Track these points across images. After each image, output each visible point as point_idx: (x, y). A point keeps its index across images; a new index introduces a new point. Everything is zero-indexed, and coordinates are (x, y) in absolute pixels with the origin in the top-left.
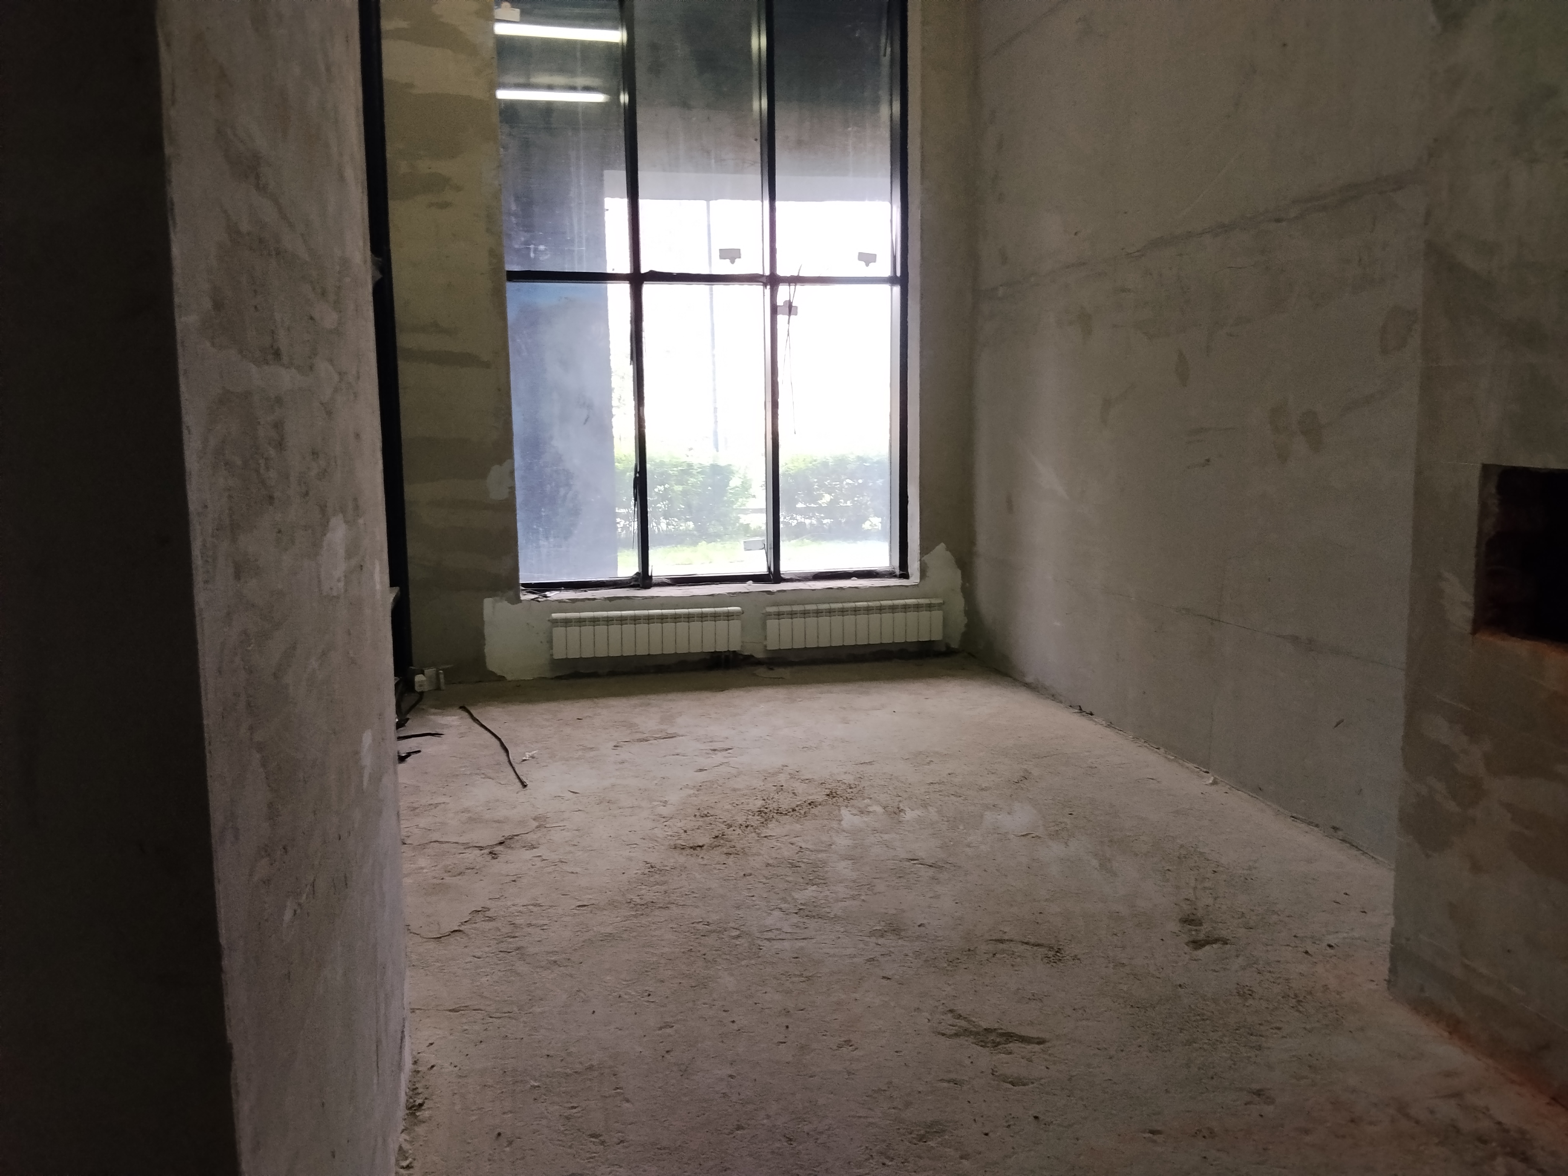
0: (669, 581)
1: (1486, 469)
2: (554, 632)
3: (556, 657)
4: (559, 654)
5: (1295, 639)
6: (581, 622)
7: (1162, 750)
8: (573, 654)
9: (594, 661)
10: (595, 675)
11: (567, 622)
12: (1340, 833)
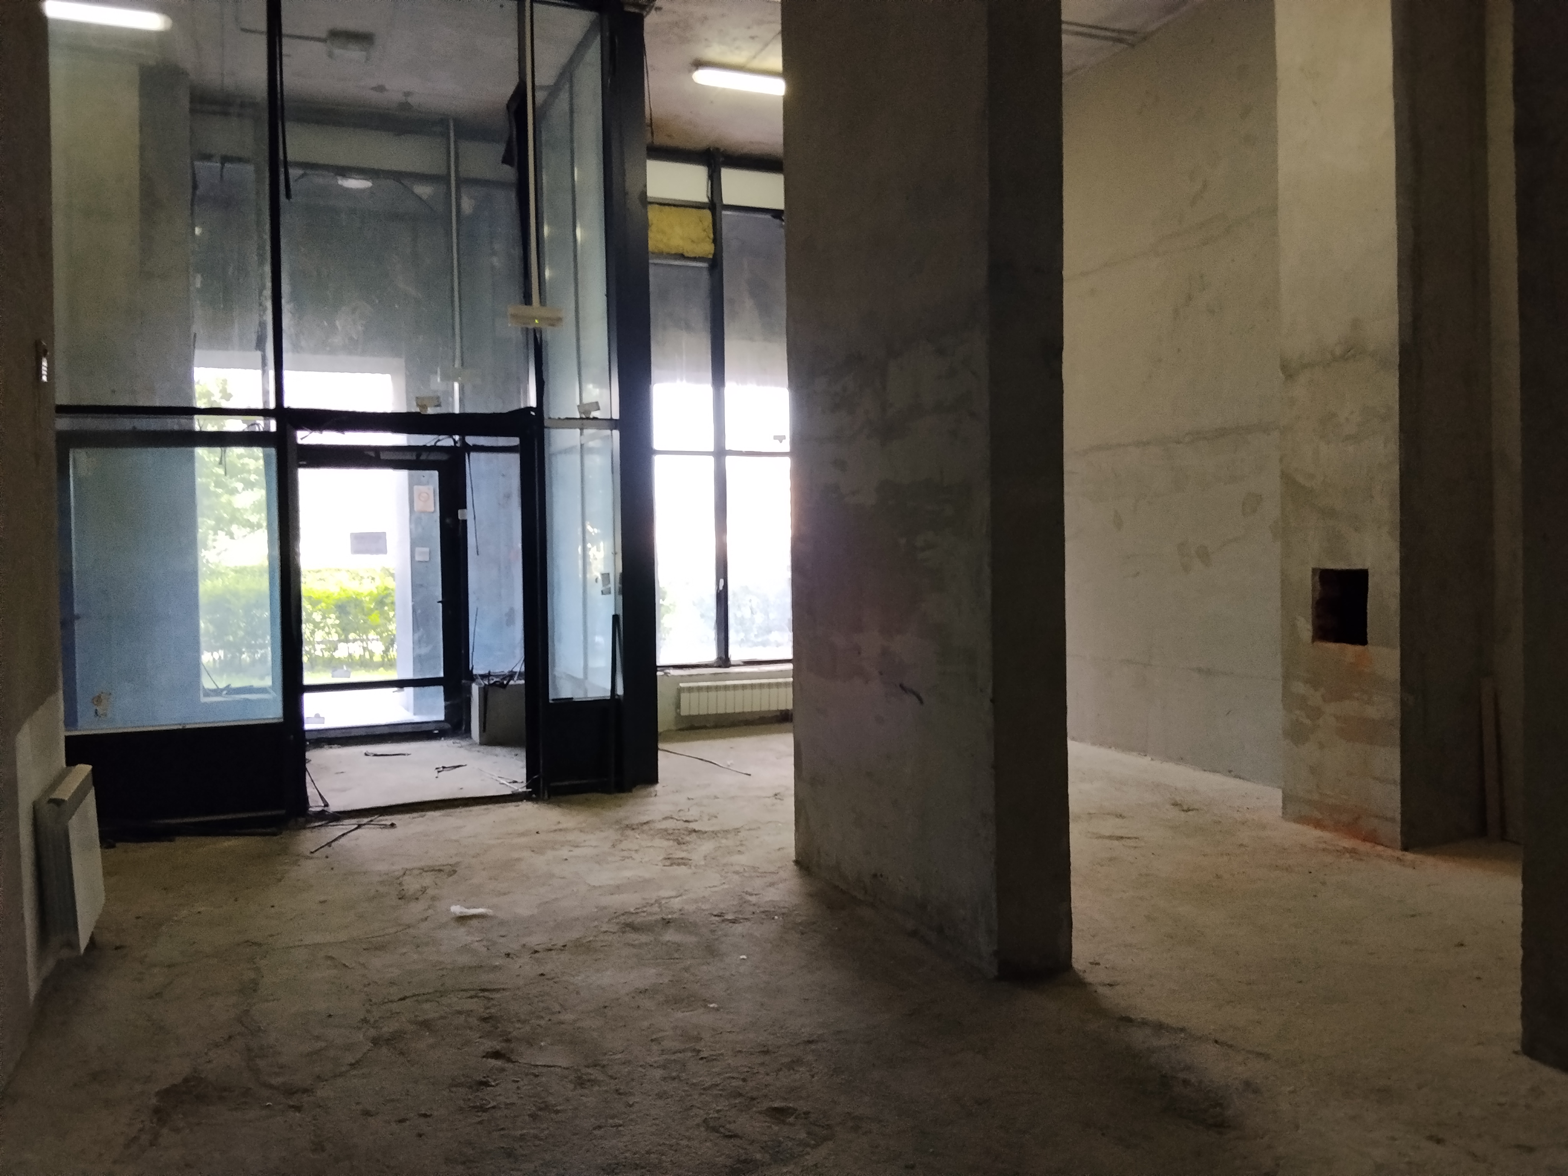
0: (741, 663)
1: (1314, 570)
2: (682, 697)
3: (682, 714)
4: (684, 712)
5: (1200, 670)
6: (699, 689)
7: (1113, 748)
8: (694, 712)
9: (707, 717)
10: (704, 727)
11: (690, 690)
12: (1232, 773)
